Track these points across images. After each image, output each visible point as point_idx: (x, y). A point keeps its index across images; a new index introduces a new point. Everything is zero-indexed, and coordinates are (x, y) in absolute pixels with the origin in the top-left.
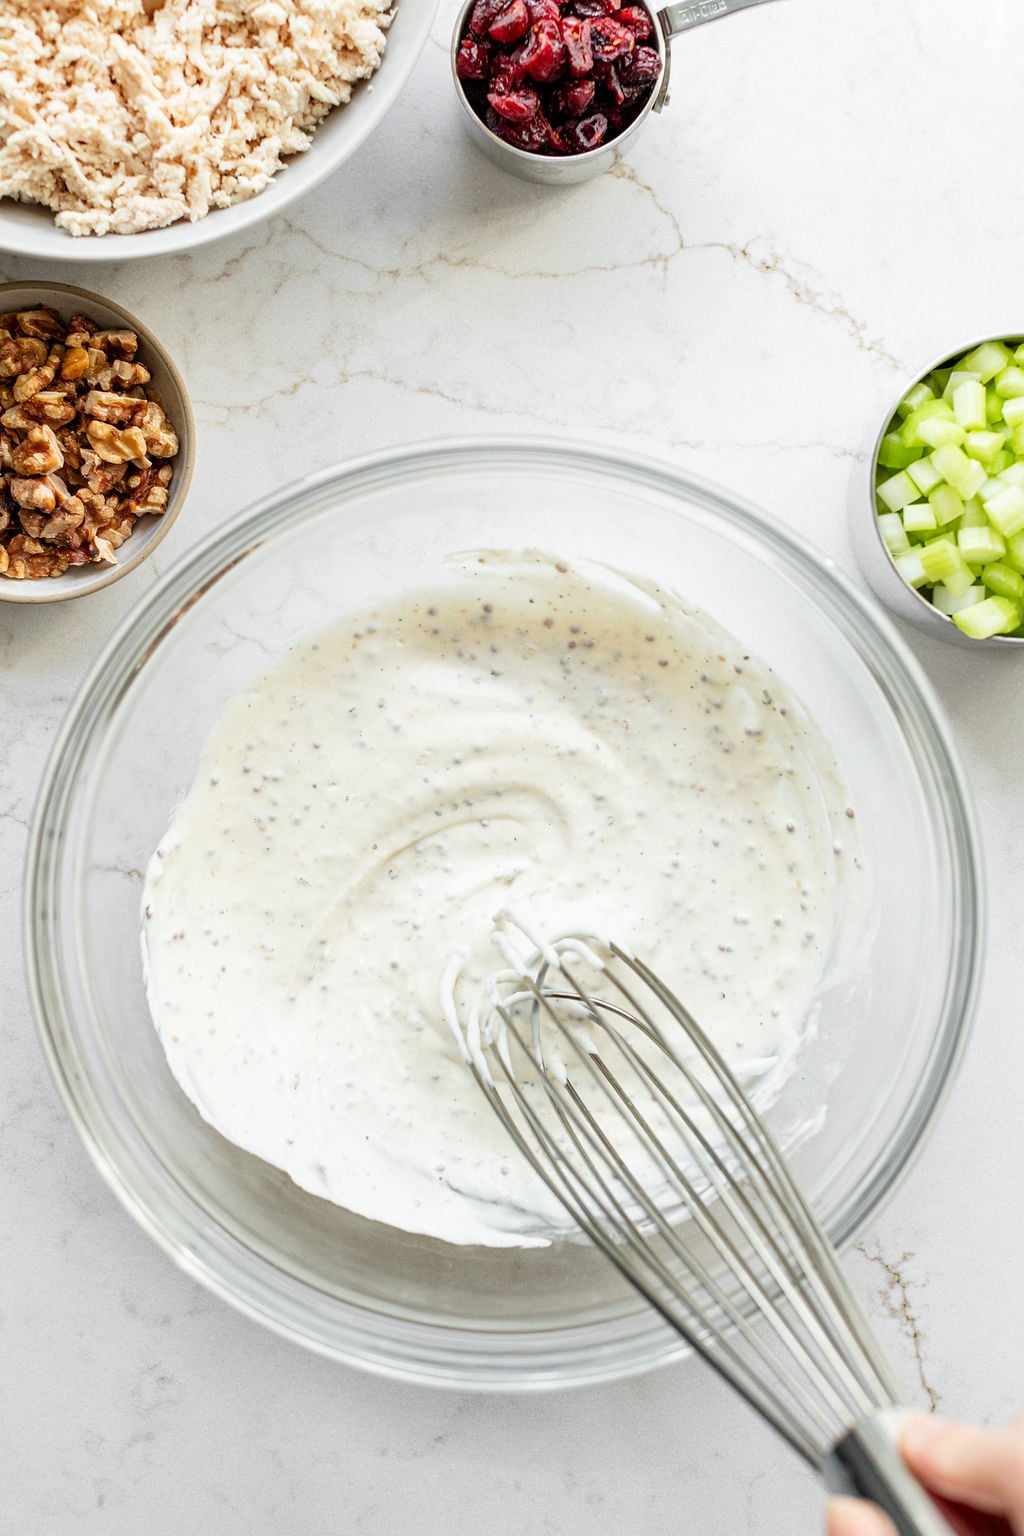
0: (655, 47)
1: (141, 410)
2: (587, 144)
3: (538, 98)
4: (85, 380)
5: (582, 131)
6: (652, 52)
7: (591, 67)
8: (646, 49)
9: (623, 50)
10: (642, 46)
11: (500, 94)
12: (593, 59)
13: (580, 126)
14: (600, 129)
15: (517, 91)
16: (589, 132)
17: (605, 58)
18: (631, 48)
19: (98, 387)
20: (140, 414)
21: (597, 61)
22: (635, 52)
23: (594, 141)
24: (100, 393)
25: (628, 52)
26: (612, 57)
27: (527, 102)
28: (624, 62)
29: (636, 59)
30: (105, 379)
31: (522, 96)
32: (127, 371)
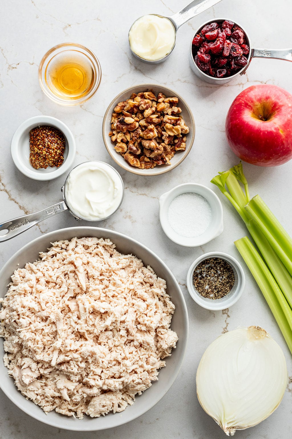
0: (247, 58)
1: (179, 120)
2: (218, 75)
3: (211, 58)
4: (163, 112)
5: (219, 71)
6: (246, 59)
7: (228, 55)
8: (245, 57)
9: (239, 55)
10: (244, 56)
11: (201, 53)
12: (229, 54)
13: (219, 70)
14: (224, 73)
15: (206, 54)
16: (220, 73)
17: (233, 55)
18: (241, 55)
19: (167, 114)
20: (179, 121)
21: (230, 55)
22: (241, 57)
23: (220, 76)
24: (168, 116)
25: (240, 56)
26: (235, 55)
27: (206, 58)
28: (237, 58)
29: (241, 59)
30: (169, 111)
31: (207, 56)
32: (176, 109)
